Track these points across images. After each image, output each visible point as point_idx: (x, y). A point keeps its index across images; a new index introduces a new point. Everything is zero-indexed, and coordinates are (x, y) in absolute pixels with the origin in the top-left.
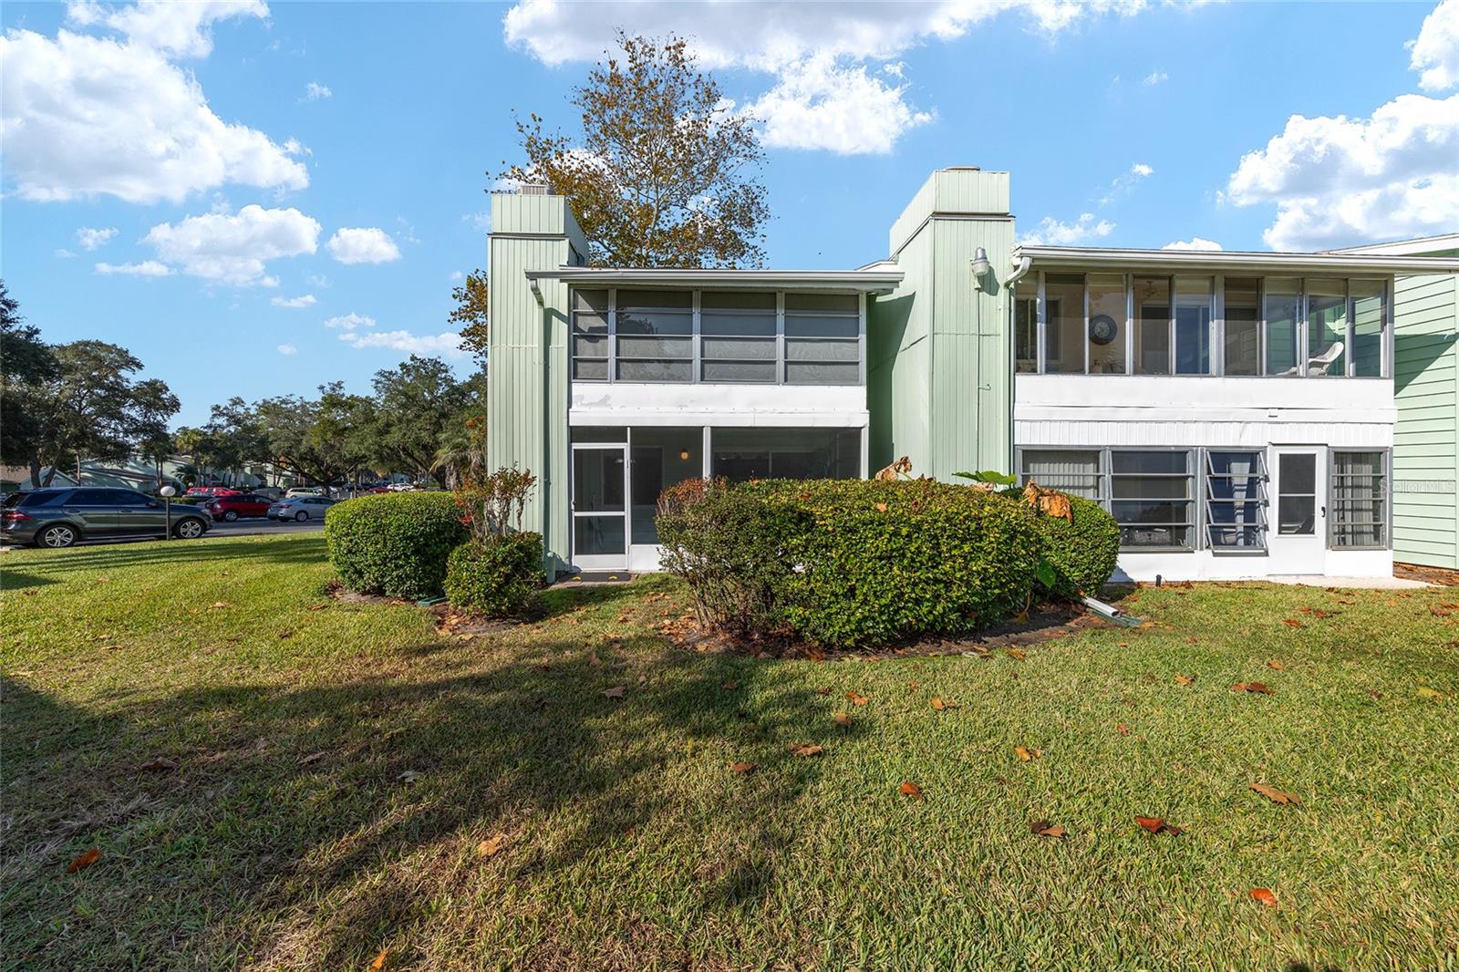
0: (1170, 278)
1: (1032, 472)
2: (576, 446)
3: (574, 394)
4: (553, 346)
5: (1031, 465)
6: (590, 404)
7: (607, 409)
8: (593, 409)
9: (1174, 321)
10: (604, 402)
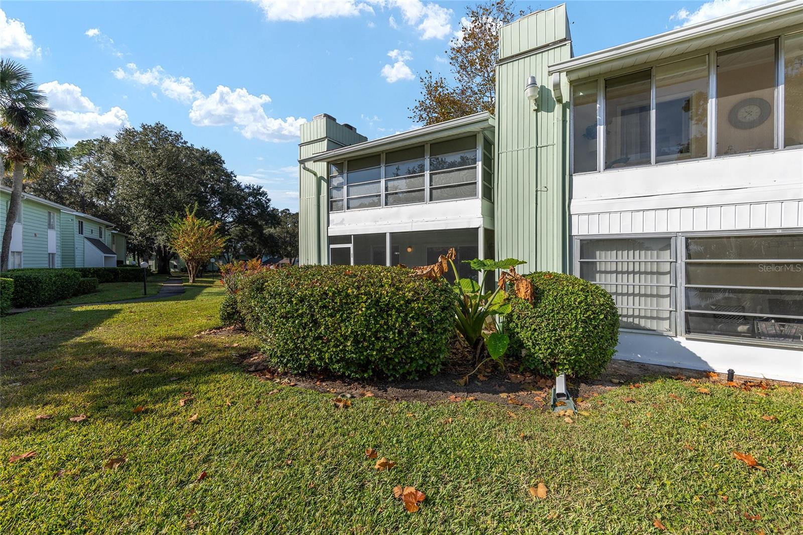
0: (776, 41)
1: (598, 260)
2: (332, 246)
3: (330, 219)
4: (321, 196)
5: (598, 253)
6: (337, 224)
7: (343, 226)
8: (338, 226)
9: (781, 89)
10: (342, 223)
